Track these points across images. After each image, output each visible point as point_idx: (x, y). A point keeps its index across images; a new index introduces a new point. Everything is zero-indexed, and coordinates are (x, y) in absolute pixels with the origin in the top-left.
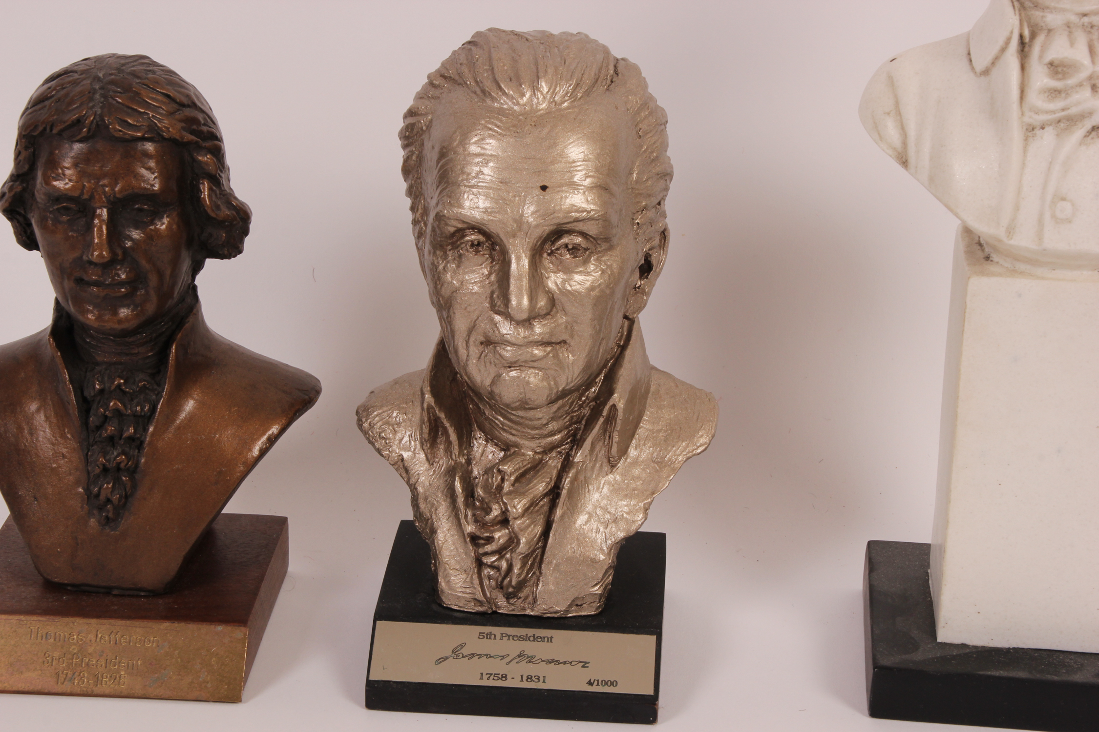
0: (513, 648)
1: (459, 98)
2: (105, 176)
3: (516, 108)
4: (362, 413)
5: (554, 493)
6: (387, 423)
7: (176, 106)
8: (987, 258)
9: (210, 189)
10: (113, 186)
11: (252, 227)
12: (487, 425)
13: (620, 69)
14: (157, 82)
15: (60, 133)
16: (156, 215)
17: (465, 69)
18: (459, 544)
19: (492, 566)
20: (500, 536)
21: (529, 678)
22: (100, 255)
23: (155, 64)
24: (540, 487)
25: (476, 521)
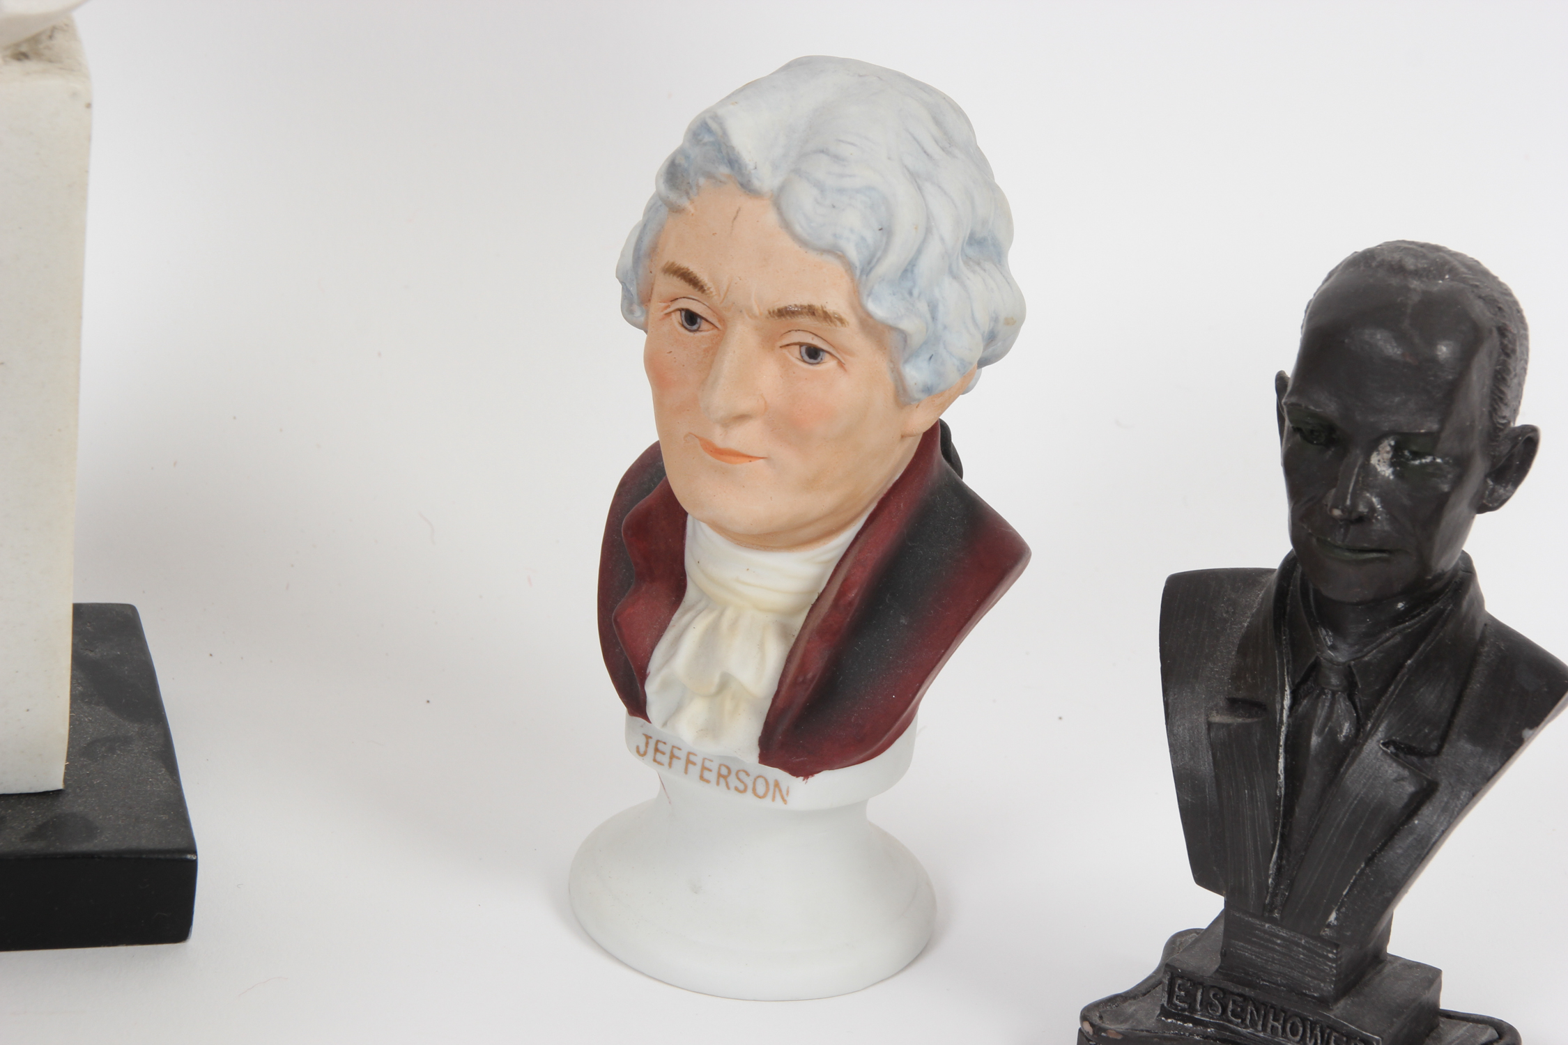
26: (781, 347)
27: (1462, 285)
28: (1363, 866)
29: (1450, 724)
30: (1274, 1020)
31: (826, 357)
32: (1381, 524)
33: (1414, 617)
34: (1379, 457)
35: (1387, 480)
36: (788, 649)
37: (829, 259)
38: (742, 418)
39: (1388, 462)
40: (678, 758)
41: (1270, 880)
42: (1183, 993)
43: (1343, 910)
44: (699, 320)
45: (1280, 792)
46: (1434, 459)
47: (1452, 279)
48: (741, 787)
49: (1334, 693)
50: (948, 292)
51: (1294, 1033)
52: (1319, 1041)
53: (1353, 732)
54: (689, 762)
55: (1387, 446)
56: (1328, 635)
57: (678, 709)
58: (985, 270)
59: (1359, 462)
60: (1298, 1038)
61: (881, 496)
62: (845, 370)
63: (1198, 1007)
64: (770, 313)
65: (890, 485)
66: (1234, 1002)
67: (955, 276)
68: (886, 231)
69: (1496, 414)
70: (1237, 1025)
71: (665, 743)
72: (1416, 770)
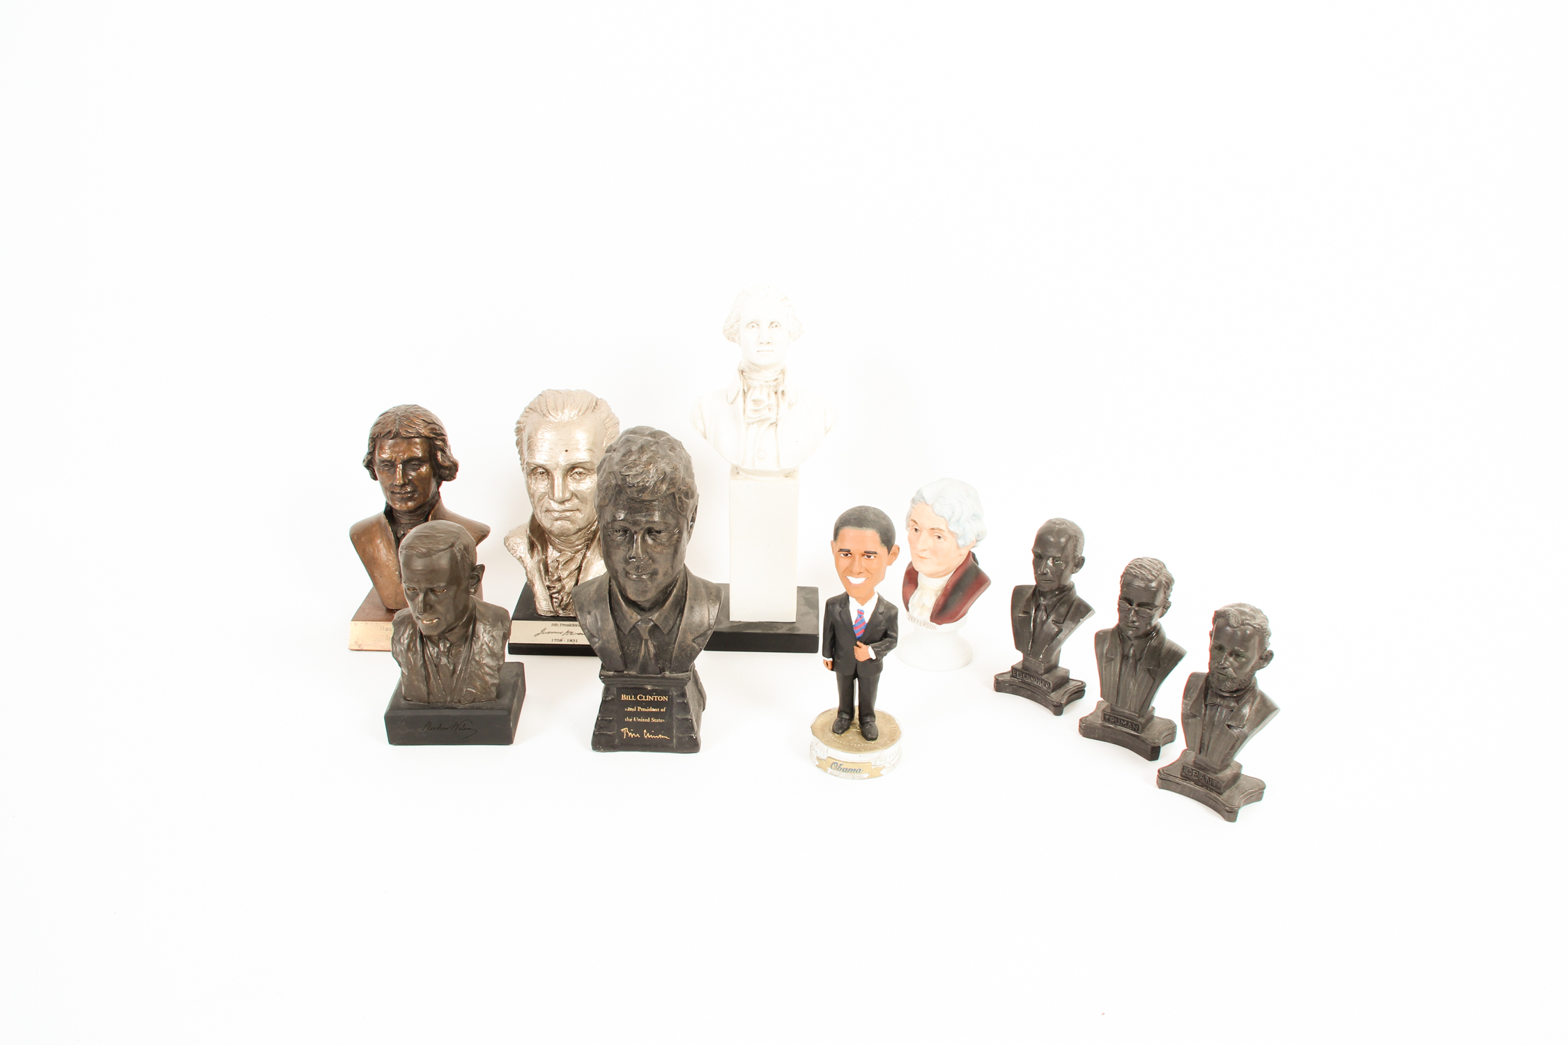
0: (565, 629)
1: (534, 417)
2: (400, 452)
3: (556, 421)
4: (506, 539)
5: (579, 568)
6: (515, 543)
7: (427, 424)
8: (738, 473)
9: (442, 455)
10: (403, 455)
11: (459, 469)
12: (553, 543)
13: (598, 403)
14: (419, 415)
15: (384, 436)
16: (421, 465)
17: (537, 405)
18: (543, 590)
19: (556, 598)
20: (558, 586)
21: (571, 640)
22: (400, 482)
23: (420, 408)
24: (574, 566)
25: (549, 581)
26: (933, 536)
27: (1067, 527)
28: (1047, 646)
29: (1066, 617)
30: (1032, 678)
31: (942, 538)
32: (1050, 575)
33: (1060, 595)
34: (1048, 561)
35: (1050, 566)
36: (937, 600)
37: (940, 517)
38: (925, 550)
39: (1051, 563)
40: (916, 621)
41: (1029, 649)
42: (1015, 673)
43: (1043, 655)
44: (917, 530)
45: (1032, 631)
46: (1062, 564)
47: (1065, 526)
48: (928, 627)
49: (1043, 610)
50: (967, 525)
52: (1040, 683)
53: (1046, 619)
54: (918, 621)
55: (1051, 559)
56: (1042, 598)
57: (914, 610)
58: (976, 521)
59: (1045, 562)
60: (1036, 682)
61: (957, 568)
62: (946, 541)
63: (1018, 675)
64: (930, 529)
65: (959, 566)
66: (1025, 675)
67: (969, 523)
68: (953, 513)
69: (1075, 554)
70: (1027, 679)
71: (913, 617)
72: (1058, 626)
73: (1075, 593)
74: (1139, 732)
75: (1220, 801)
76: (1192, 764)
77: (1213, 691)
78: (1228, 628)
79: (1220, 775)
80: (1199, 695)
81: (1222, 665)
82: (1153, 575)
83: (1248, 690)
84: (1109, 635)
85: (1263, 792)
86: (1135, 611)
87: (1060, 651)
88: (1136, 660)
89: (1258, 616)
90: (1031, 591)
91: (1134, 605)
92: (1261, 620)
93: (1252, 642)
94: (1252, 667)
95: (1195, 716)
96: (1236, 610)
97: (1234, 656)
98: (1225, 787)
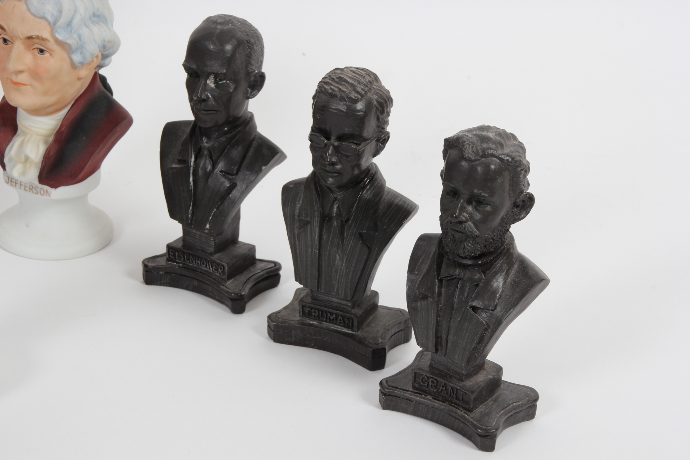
26: (33, 49)
27: (235, 27)
28: (215, 210)
29: (240, 165)
30: (198, 260)
31: (46, 52)
32: (211, 101)
33: (231, 133)
34: (210, 81)
35: (212, 88)
36: (47, 147)
37: (43, 21)
38: (21, 72)
39: (213, 83)
40: (18, 184)
41: (190, 216)
42: (172, 254)
43: (211, 224)
44: (7, 41)
45: (191, 188)
46: (227, 81)
47: (231, 25)
48: (37, 192)
49: (206, 156)
50: (85, 31)
51: (204, 264)
52: (211, 266)
53: (212, 168)
54: (21, 185)
55: (212, 77)
56: (205, 139)
57: (14, 167)
58: (100, 25)
59: (203, 82)
60: (205, 266)
61: (75, 99)
62: (52, 57)
63: (177, 258)
64: (25, 38)
65: (79, 95)
66: (187, 256)
67: (87, 27)
68: (60, 11)
69: (248, 67)
70: (188, 263)
71: (13, 179)
72: (229, 180)
73: (255, 127)
74: (355, 329)
75: (469, 421)
76: (427, 369)
77: (449, 259)
78: (464, 163)
79: (469, 383)
80: (430, 267)
81: (456, 217)
82: (358, 92)
83: (500, 254)
84: (302, 187)
85: (535, 406)
86: (335, 147)
87: (237, 218)
88: (342, 221)
89: (508, 143)
90: (188, 130)
91: (333, 138)
92: (512, 149)
93: (499, 181)
94: (502, 219)
95: (425, 297)
96: (475, 135)
97: (474, 204)
98: (476, 399)
